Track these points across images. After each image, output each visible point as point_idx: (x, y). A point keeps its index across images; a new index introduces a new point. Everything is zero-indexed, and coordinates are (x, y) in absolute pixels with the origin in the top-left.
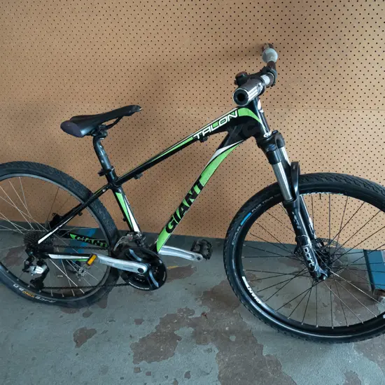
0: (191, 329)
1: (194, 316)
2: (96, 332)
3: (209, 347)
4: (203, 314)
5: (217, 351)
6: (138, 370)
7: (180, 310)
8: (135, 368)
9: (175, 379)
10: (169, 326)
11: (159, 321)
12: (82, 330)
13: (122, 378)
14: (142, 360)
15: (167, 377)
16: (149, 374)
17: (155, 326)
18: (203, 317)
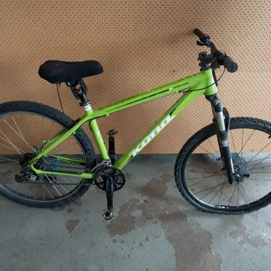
0: (141, 211)
1: (140, 203)
2: (79, 221)
3: (154, 220)
4: (145, 201)
5: (160, 222)
6: (115, 241)
7: (130, 201)
8: (113, 240)
9: (140, 243)
10: (126, 211)
11: (119, 208)
12: (69, 221)
13: (106, 248)
14: (115, 234)
15: (135, 242)
16: (122, 242)
17: (117, 212)
18: (146, 203)
